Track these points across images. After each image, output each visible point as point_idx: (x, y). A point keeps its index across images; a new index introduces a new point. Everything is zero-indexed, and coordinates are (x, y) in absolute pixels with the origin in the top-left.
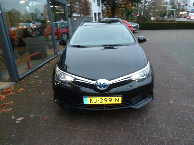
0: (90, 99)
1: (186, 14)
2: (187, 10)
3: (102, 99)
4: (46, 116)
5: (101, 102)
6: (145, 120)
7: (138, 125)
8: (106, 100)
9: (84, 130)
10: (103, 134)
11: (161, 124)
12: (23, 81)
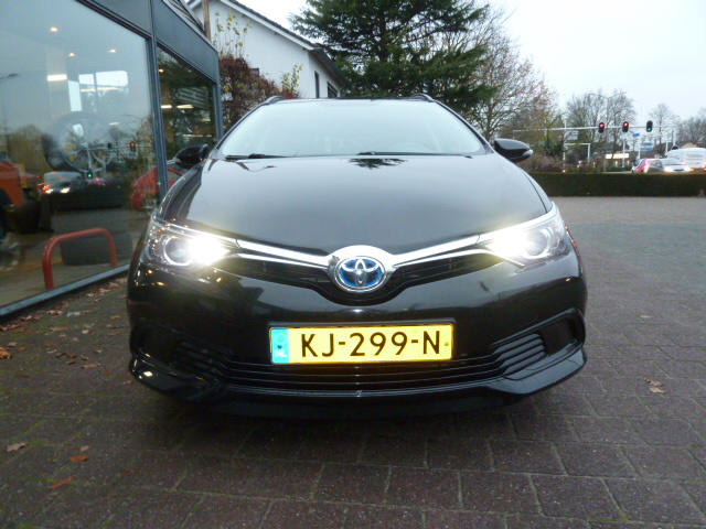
0: (303, 336)
1: (626, 160)
2: (627, 147)
3: (358, 339)
4: (84, 448)
5: (354, 353)
6: (558, 457)
7: (529, 475)
8: (378, 340)
9: (269, 502)
10: (361, 515)
11: (637, 472)
12: (14, 326)
